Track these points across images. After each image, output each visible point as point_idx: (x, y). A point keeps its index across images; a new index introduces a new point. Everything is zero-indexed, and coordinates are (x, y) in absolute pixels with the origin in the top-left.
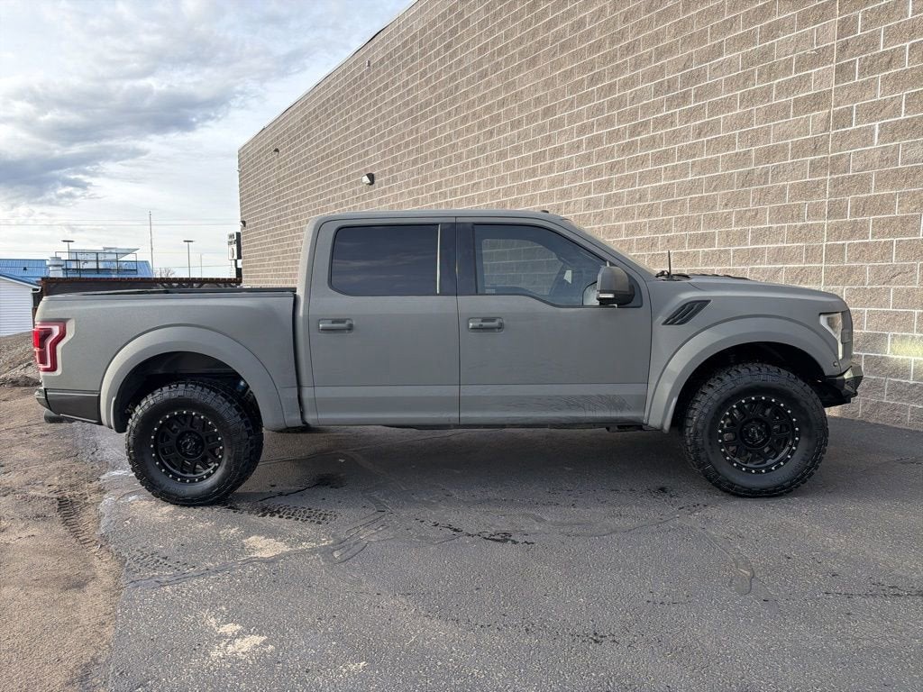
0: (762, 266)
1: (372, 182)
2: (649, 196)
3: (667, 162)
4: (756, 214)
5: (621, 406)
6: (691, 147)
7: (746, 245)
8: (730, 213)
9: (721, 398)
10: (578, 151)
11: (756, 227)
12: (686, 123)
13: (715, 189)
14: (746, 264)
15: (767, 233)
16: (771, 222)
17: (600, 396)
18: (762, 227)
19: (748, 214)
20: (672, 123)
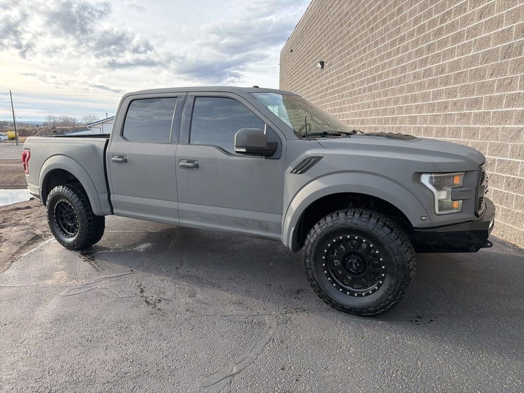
0: (510, 126)
1: (323, 67)
2: (447, 70)
3: (460, 42)
4: (511, 82)
5: (266, 228)
6: (474, 28)
7: (502, 108)
8: (494, 81)
9: (322, 232)
10: (412, 38)
11: (509, 93)
12: (473, 8)
13: (486, 62)
14: (500, 124)
15: (517, 98)
16: (520, 88)
17: (254, 220)
18: (514, 92)
19: (506, 82)
20: (465, 9)
